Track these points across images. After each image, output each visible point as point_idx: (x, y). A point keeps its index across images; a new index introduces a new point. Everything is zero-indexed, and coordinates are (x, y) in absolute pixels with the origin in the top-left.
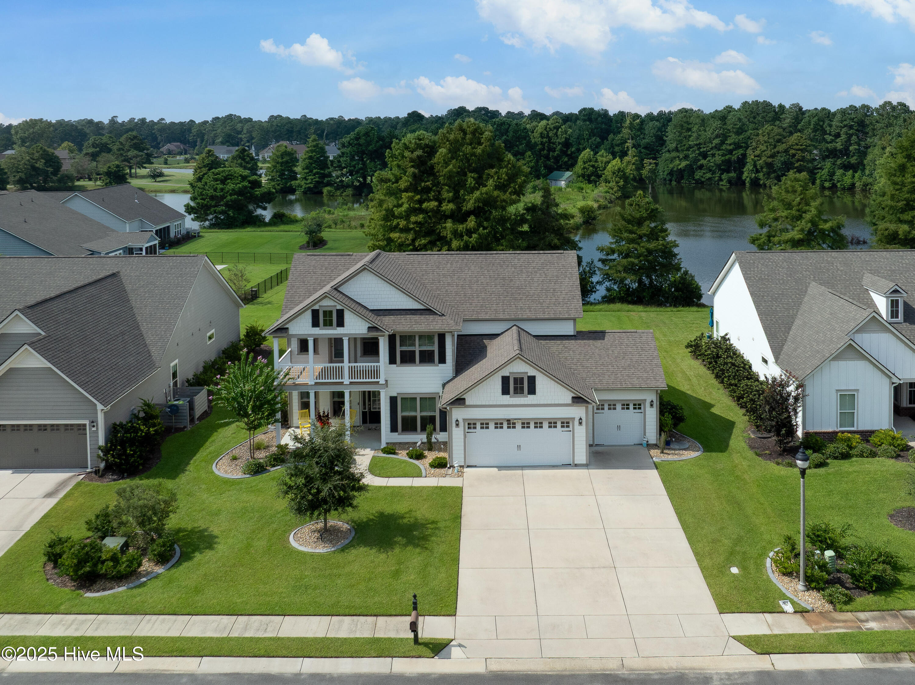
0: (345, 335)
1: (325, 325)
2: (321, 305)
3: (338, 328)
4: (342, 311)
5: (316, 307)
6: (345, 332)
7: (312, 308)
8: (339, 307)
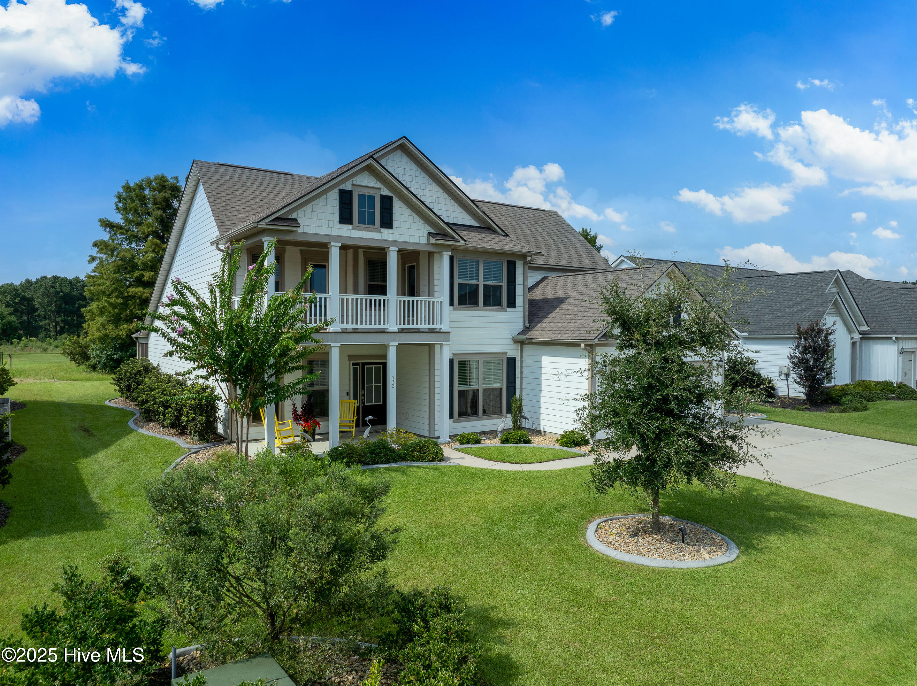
0: (394, 243)
1: (362, 221)
2: (355, 183)
3: (383, 230)
4: (390, 199)
5: (347, 186)
6: (394, 238)
7: (341, 187)
8: (385, 192)
